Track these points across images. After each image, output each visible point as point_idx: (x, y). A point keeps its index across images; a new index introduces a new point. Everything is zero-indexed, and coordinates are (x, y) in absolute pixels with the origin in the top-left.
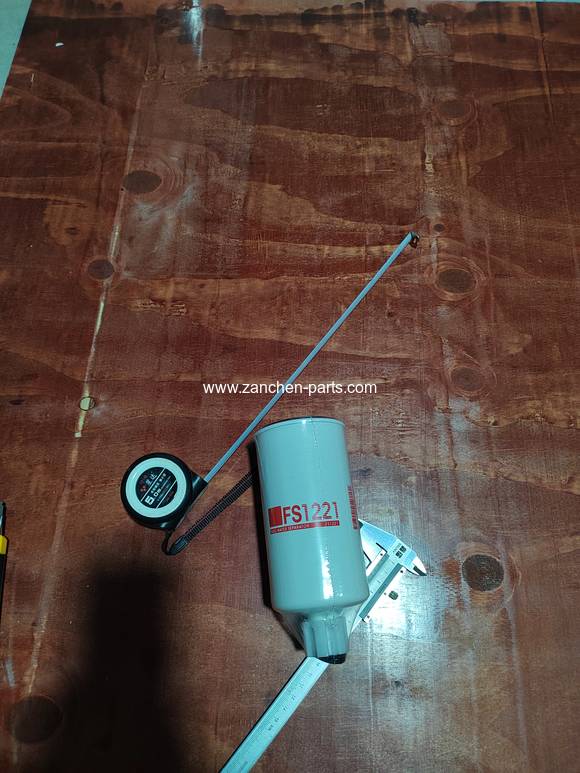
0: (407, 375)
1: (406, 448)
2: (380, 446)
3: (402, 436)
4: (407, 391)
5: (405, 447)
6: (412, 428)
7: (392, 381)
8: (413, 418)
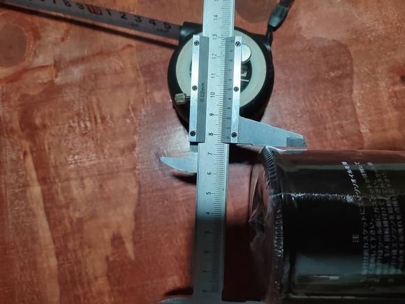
0: (16, 125)
1: (118, 111)
2: (122, 145)
3: (103, 119)
4: (38, 121)
5: (116, 114)
6: (89, 107)
7: (26, 145)
8: (75, 109)
